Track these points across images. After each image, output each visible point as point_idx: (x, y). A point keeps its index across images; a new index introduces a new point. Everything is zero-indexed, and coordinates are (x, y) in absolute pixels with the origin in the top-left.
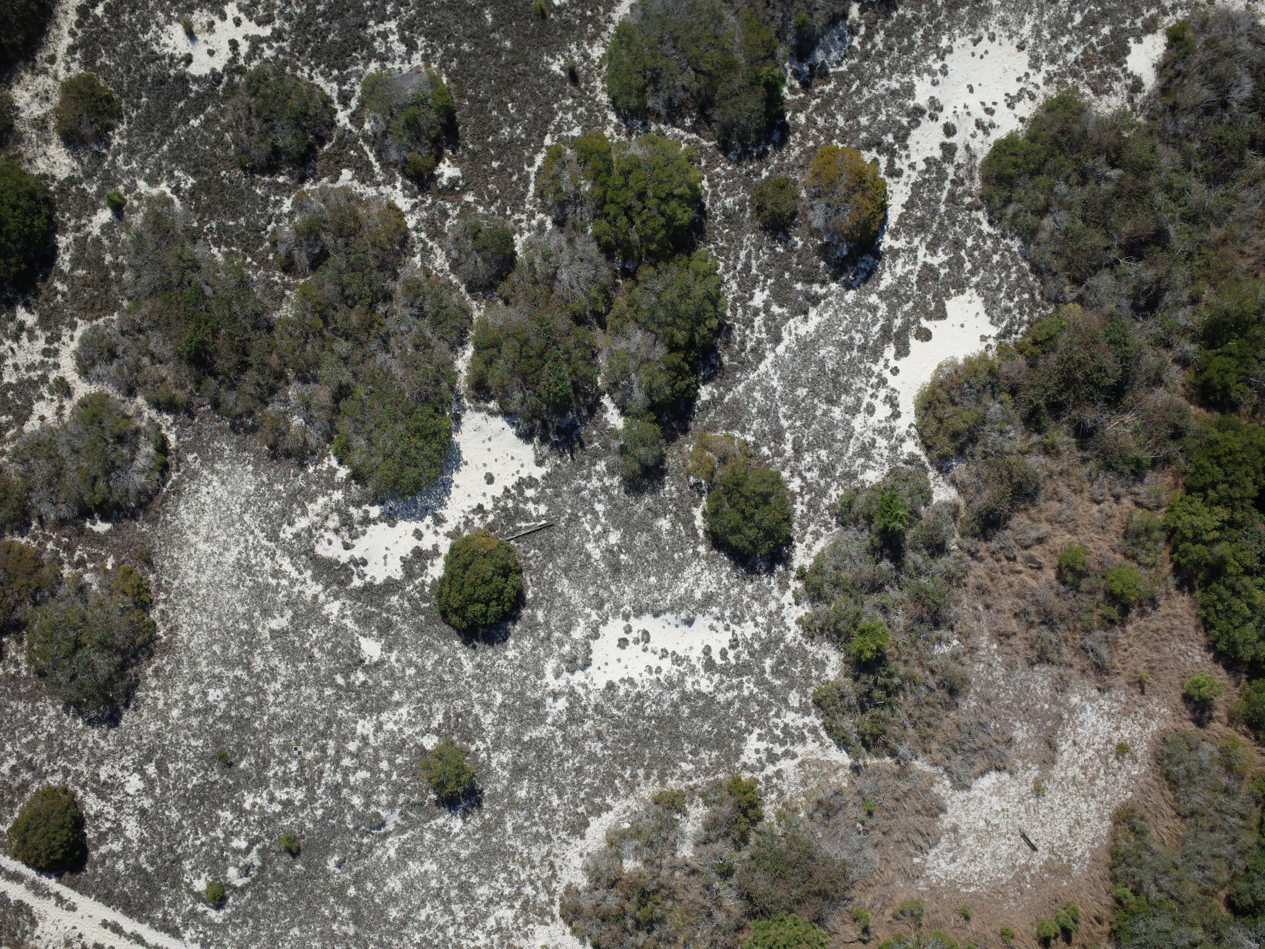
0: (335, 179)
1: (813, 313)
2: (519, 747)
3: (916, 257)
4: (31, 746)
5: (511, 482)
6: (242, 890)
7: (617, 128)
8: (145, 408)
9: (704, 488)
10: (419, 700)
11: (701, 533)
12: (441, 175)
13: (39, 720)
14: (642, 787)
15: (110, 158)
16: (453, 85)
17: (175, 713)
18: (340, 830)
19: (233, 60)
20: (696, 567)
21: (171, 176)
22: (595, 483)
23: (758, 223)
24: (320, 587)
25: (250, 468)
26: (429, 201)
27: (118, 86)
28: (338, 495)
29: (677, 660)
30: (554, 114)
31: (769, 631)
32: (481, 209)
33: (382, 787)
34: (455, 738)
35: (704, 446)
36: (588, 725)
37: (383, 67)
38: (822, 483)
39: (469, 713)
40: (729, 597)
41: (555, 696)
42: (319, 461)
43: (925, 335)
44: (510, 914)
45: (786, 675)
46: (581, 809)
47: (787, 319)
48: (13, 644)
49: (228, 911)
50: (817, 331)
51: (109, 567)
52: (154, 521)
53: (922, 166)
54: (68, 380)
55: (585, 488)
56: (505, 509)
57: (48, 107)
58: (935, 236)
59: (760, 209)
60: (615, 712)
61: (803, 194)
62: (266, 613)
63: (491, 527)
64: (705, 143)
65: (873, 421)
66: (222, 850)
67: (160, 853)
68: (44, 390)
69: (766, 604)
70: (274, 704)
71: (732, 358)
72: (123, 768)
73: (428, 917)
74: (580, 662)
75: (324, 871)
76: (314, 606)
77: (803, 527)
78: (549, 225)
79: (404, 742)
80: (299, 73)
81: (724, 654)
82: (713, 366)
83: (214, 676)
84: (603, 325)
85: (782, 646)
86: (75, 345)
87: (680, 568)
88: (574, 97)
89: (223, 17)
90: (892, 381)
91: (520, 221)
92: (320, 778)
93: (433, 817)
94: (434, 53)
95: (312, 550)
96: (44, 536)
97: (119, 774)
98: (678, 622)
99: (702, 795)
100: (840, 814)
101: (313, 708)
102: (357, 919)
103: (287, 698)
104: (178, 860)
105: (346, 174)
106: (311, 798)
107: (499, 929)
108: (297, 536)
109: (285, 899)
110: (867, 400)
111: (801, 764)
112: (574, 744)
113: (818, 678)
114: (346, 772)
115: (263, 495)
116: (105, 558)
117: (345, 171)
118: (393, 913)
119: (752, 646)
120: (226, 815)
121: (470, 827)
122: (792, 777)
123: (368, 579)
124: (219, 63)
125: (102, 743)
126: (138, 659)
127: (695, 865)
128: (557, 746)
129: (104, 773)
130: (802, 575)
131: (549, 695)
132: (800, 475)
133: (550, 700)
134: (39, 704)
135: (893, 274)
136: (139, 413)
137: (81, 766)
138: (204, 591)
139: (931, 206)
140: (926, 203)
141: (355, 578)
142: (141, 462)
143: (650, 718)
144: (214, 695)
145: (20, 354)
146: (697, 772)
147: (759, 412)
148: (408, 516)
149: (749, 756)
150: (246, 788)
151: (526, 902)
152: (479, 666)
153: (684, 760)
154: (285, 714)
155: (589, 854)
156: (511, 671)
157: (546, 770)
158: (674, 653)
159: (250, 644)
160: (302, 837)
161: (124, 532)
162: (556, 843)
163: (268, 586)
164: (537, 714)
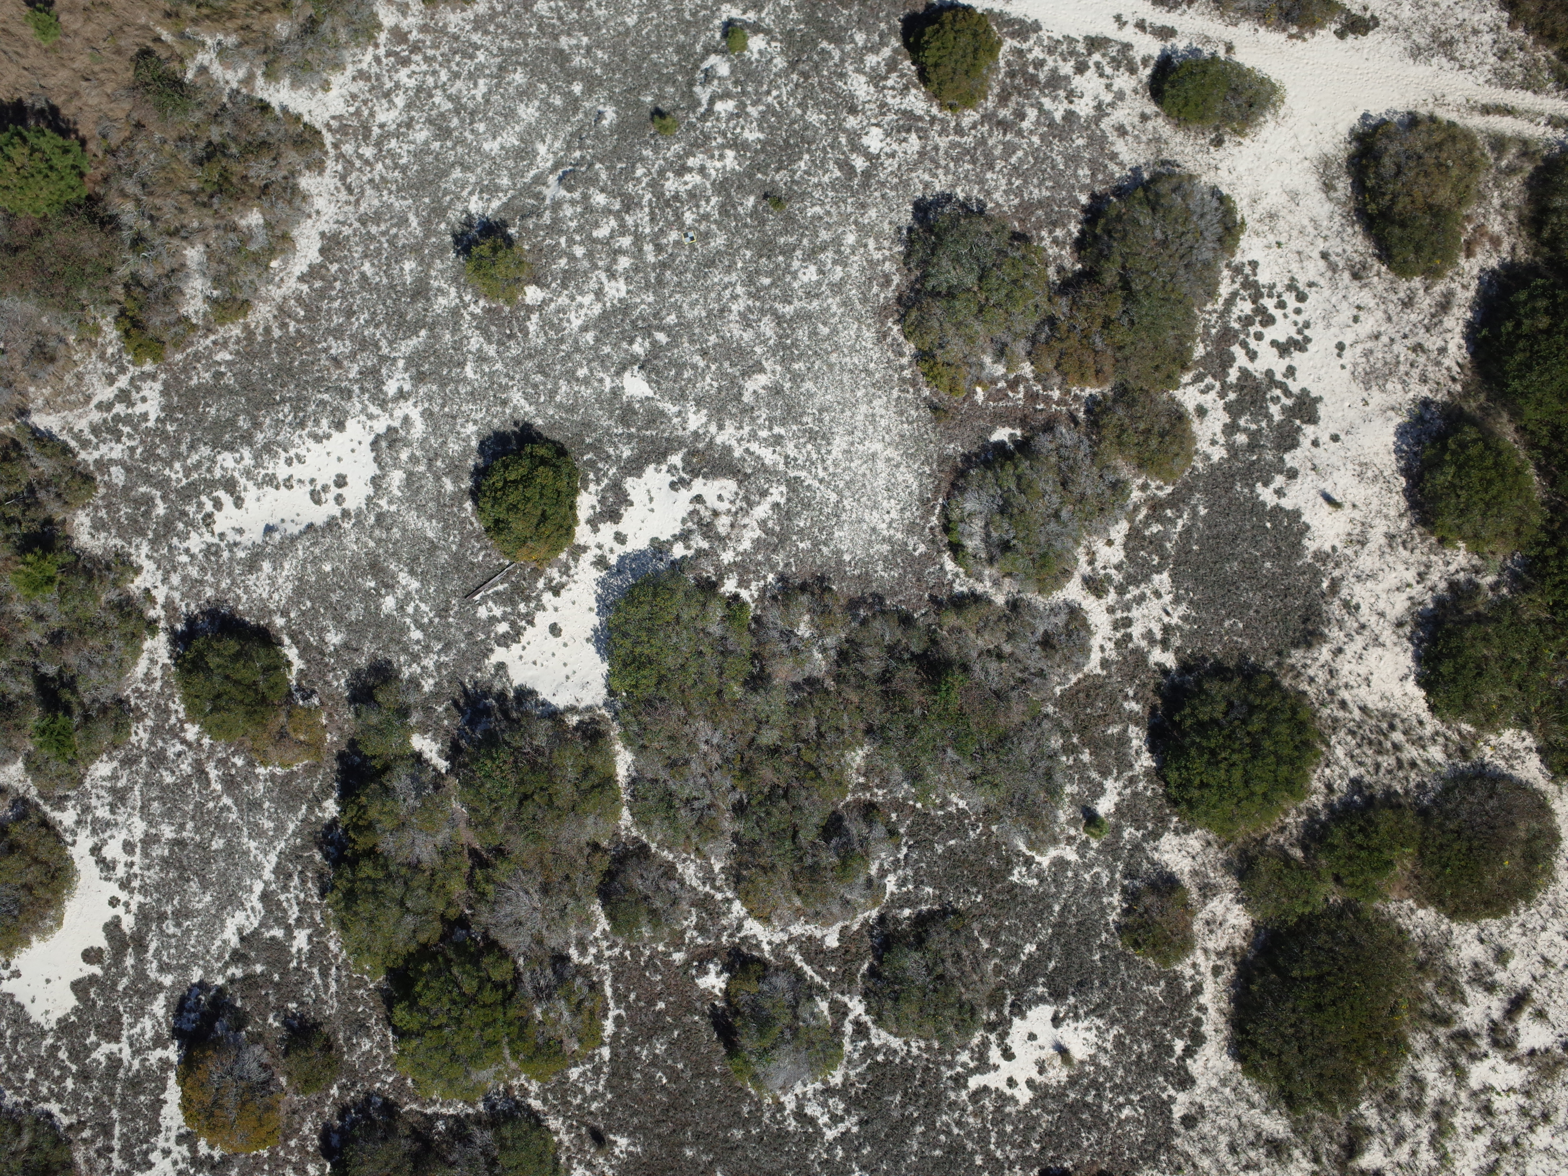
0: (844, 930)
1: (235, 941)
2: (429, 320)
3: (131, 1045)
4: (1009, 149)
5: (529, 634)
6: (708, 51)
7: (525, 1092)
8: (992, 591)
9: (298, 695)
10: (562, 341)
11: (287, 641)
12: (719, 974)
13: (1010, 183)
14: (270, 316)
15: (1118, 876)
16: (739, 1084)
17: (851, 239)
18: (609, 158)
19: (1003, 1036)
20: (280, 598)
21: (1039, 876)
22: (429, 662)
23: (326, 1029)
24: (719, 440)
25: (847, 557)
26: (724, 939)
27: (1130, 963)
28: (727, 557)
29: (270, 480)
30: (609, 1086)
31: (170, 547)
32: (661, 948)
33: (573, 224)
34: (507, 309)
35: (314, 747)
36: (354, 371)
37: (825, 1082)
38: (160, 744)
39: (500, 343)
40: (230, 574)
41: (402, 395)
42: (763, 590)
43: (90, 956)
44: (381, 117)
45: (135, 501)
46: (334, 268)
47: (261, 925)
48: (1067, 264)
49: (717, 22)
50: (223, 922)
51: (979, 389)
52: (943, 460)
53: (154, 1157)
54: (1092, 598)
55: (439, 653)
56: (527, 599)
57: (1204, 915)
58: (115, 1078)
59: (328, 1046)
60: (326, 397)
61: (283, 1080)
62: (776, 390)
63: (537, 573)
64: (414, 1106)
65: (122, 835)
66: (744, 92)
67: (816, 67)
68: (1118, 577)
69: (184, 579)
70: (734, 285)
71: (311, 858)
72: (893, 155)
73: (476, 85)
74: (384, 444)
75: (617, 103)
76: (718, 415)
77: (166, 684)
78: (573, 952)
79: (564, 286)
80: (922, 1044)
81: (218, 504)
82: (331, 843)
83: (817, 296)
84: (474, 853)
85: (151, 535)
86: (1096, 642)
87: (299, 592)
88: (591, 1113)
89: (1030, 1083)
90: (112, 889)
91: (610, 948)
92: (652, 213)
93: (506, 206)
94: (773, 1116)
95: (740, 483)
96: (1066, 404)
97: (895, 146)
98: (281, 527)
99: (194, 327)
100: (27, 352)
101: (684, 293)
102: (562, 57)
103: (719, 296)
104: (793, 65)
105: (832, 941)
106: (655, 185)
107: (387, 95)
108: (764, 494)
109: (654, 56)
110: (137, 858)
111: (88, 398)
112: (364, 344)
113: (97, 508)
114: (623, 230)
115: (821, 531)
116: (987, 399)
117: (836, 944)
118: (519, 77)
119: (186, 524)
120: (752, 135)
121: (459, 206)
122: (95, 380)
123: (664, 468)
124: (1019, 1028)
125: (927, 177)
126: (912, 289)
127: (175, 242)
128: (383, 335)
129: (914, 142)
130: (152, 626)
131: (409, 394)
132: (189, 745)
133: (407, 387)
134: (1016, 201)
135: (153, 1016)
136: (996, 583)
137: (943, 142)
138: (860, 394)
139: (131, 1113)
140: (137, 1114)
141: (680, 465)
142: (977, 525)
143: (283, 401)
144: (810, 274)
145: (1157, 612)
146: (210, 352)
147: (260, 805)
148: (638, 557)
149: (152, 391)
150: (738, 174)
151: (366, 137)
152: (504, 403)
153: (228, 363)
154: (716, 277)
155: (309, 216)
156: (464, 408)
157: (389, 302)
158: (277, 488)
159: (785, 348)
160: (652, 136)
161: (974, 436)
162: (352, 219)
163: (783, 423)
164: (418, 366)
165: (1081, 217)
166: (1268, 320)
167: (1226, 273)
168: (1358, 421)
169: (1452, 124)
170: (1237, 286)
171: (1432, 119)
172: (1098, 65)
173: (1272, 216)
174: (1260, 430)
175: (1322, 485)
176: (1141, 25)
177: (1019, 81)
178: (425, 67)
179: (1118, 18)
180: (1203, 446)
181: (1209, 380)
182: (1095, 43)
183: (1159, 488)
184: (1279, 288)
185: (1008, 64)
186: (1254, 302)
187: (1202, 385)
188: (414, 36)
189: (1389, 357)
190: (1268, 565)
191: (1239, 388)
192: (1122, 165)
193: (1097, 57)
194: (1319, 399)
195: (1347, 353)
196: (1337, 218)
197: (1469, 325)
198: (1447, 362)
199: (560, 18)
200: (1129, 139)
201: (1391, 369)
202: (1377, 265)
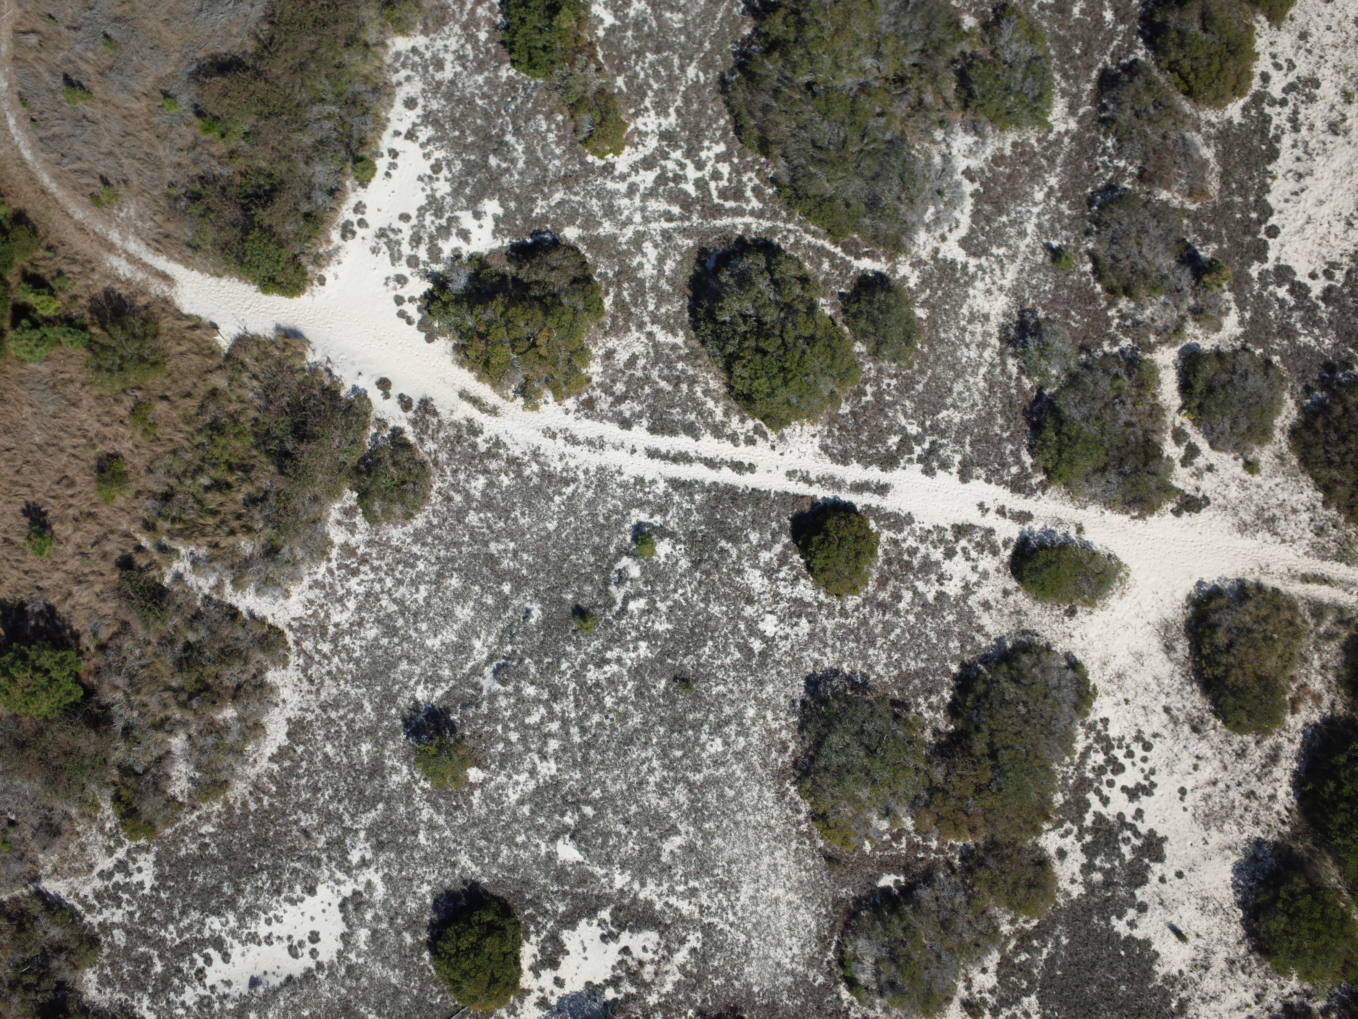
2: (385, 794)
4: (888, 628)
6: (621, 553)
8: (882, 1016)
10: (502, 812)
13: (890, 657)
14: (246, 792)
17: (751, 712)
18: (539, 652)
24: (641, 896)
25: (756, 989)
28: (652, 1000)
29: (253, 938)
31: (168, 1002)
33: (508, 714)
34: (453, 785)
36: (321, 842)
39: (448, 813)
41: (364, 863)
44: (336, 618)
45: (136, 960)
46: (300, 749)
48: (942, 726)
49: (627, 526)
51: (867, 842)
52: (837, 902)
60: (298, 865)
62: (690, 848)
63: (489, 1013)
66: (653, 591)
67: (717, 565)
68: (992, 1000)
70: (649, 760)
72: (786, 637)
73: (417, 590)
74: (350, 907)
75: (543, 601)
76: (641, 874)
79: (502, 767)
81: (208, 960)
83: (723, 764)
85: (150, 989)
92: (577, 700)
93: (448, 695)
95: (661, 934)
96: (942, 852)
97: (788, 630)
98: (264, 979)
99: (181, 804)
100: (36, 825)
101: (607, 770)
102: (492, 560)
103: (638, 772)
104: (696, 564)
106: (578, 676)
107: (340, 600)
108: (683, 941)
109: (573, 557)
111: (91, 867)
112: (330, 818)
113: (102, 967)
114: (552, 716)
115: (732, 968)
116: (873, 850)
118: (455, 582)
119: (181, 980)
120: (662, 626)
121: (407, 694)
122: (96, 851)
123: (595, 922)
125: (816, 655)
126: (806, 756)
127: (160, 735)
128: (345, 809)
129: (804, 626)
131: (371, 862)
133: (368, 856)
134: (896, 673)
136: (886, 1010)
137: (830, 624)
138: (762, 847)
141: (608, 919)
142: (869, 961)
143: (261, 869)
144: (717, 746)
146: (195, 826)
148: (575, 997)
149: (147, 862)
150: (651, 661)
151: (324, 634)
152: (454, 865)
153: (211, 834)
154: (635, 753)
155: (277, 705)
156: (419, 871)
157: (349, 780)
158: (259, 944)
159: (697, 810)
160: (575, 631)
161: (863, 882)
162: (314, 706)
163: (697, 876)
164: (377, 835)
165: (952, 684)
166: (1119, 769)
167: (1081, 730)
168: (1200, 859)
169: (1276, 591)
170: (1090, 741)
171: (1259, 587)
172: (964, 550)
173: (1119, 676)
174: (1113, 869)
175: (1169, 918)
176: (1001, 511)
177: (895, 567)
178: (372, 576)
179: (981, 506)
180: (1064, 884)
181: (1068, 825)
182: (961, 530)
183: (1026, 922)
184: (1128, 740)
185: (886, 552)
186: (1106, 754)
187: (1062, 831)
188: (362, 550)
189: (1225, 801)
190: (1123, 988)
191: (1095, 830)
192: (987, 635)
193: (963, 543)
194: (1165, 839)
195: (1189, 797)
196: (1177, 677)
197: (1295, 774)
198: (1277, 807)
199: (489, 527)
200: (994, 612)
201: (1228, 811)
202: (1213, 720)
